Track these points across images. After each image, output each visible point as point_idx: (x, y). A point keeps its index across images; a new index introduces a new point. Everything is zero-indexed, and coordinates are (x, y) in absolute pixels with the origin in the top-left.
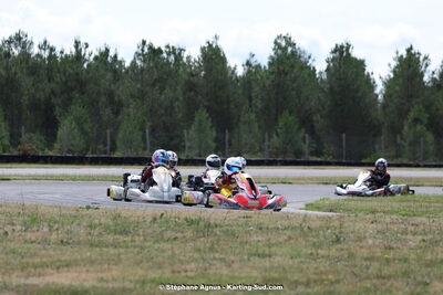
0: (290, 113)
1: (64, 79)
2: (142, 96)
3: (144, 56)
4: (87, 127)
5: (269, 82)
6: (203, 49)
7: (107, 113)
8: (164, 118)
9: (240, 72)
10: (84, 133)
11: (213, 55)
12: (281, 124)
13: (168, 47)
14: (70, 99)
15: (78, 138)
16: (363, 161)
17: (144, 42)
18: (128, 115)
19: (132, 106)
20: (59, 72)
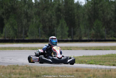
0: (99, 20)
1: (7, 8)
2: (38, 14)
4: (15, 27)
5: (90, 8)
7: (25, 21)
8: (48, 23)
12: (95, 25)
14: (9, 16)
15: (11, 32)
18: (33, 22)
19: (34, 18)
20: (5, 4)
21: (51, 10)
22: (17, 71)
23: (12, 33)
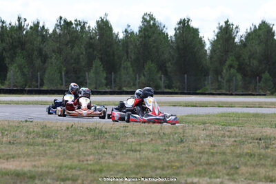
0: (152, 61)
1: (11, 41)
2: (60, 51)
3: (61, 26)
4: (25, 70)
5: (138, 43)
6: (98, 22)
7: (38, 62)
8: (74, 65)
9: (121, 36)
10: (24, 74)
11: (104, 26)
12: (146, 69)
13: (76, 21)
14: (15, 53)
15: (20, 78)
16: (198, 92)
17: (61, 18)
18: (52, 63)
19: (53, 58)
20: (8, 36)
23: (20, 80)
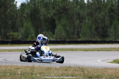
1: (59, 8)
4: (67, 28)
7: (77, 22)
8: (101, 24)
14: (61, 17)
18: (85, 23)
19: (87, 19)
20: (56, 5)
21: (104, 11)
22: (70, 73)
23: (64, 34)
